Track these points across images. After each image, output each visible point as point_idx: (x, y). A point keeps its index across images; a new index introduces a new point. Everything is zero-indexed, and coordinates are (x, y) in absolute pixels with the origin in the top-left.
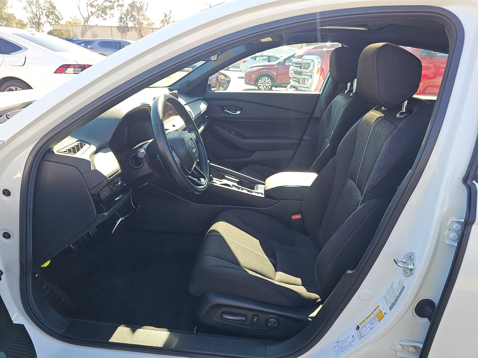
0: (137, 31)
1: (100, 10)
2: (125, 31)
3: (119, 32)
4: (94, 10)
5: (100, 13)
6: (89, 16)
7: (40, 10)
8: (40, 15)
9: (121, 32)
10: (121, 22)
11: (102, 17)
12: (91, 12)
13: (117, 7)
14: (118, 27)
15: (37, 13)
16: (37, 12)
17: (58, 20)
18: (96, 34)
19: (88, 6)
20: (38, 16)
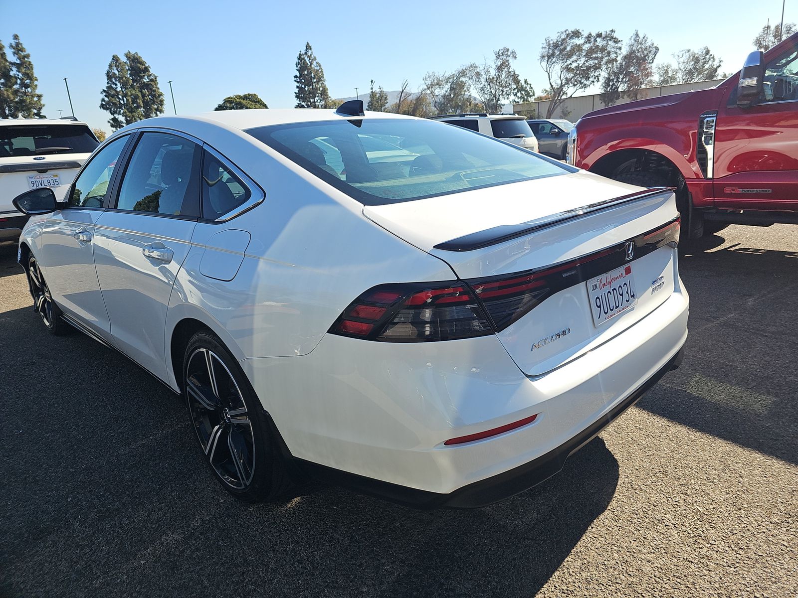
0: (631, 96)
1: (579, 74)
2: (613, 99)
3: (603, 103)
4: (570, 75)
5: (578, 78)
6: (562, 86)
7: (501, 88)
8: (499, 95)
9: (605, 102)
10: (609, 85)
11: (581, 83)
12: (567, 79)
13: (606, 64)
14: (601, 95)
15: (495, 93)
16: (496, 91)
17: (527, 97)
18: (567, 111)
19: (561, 72)
20: (497, 96)
